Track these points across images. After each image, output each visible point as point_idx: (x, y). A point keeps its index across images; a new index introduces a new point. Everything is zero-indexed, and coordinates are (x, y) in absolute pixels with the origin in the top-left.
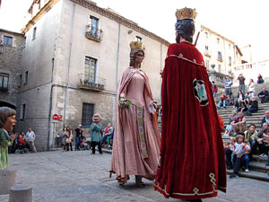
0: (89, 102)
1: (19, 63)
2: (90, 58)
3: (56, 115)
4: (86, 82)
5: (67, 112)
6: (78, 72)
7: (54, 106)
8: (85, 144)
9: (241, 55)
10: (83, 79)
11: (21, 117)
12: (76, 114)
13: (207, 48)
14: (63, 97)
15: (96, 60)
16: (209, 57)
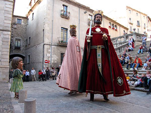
1: (25, 33)
2: (64, 28)
3: (46, 60)
4: (62, 41)
5: (52, 59)
6: (58, 36)
7: (45, 56)
10: (60, 40)
11: (28, 62)
12: (57, 59)
13: (130, 19)
14: (50, 51)
15: (67, 29)
16: (132, 24)
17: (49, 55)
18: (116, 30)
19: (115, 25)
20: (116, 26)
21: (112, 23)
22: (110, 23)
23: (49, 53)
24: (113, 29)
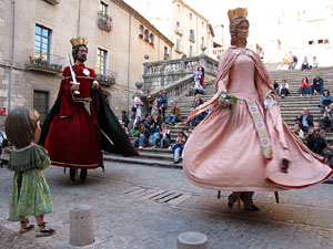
0: (42, 90)
2: (42, 27)
5: (12, 103)
6: (26, 46)
9: (213, 35)
12: (25, 105)
13: (178, 24)
14: (6, 82)
15: (50, 31)
16: (181, 35)
17: (3, 93)
18: (152, 44)
19: (150, 32)
20: (152, 35)
23: (4, 87)
24: (147, 41)
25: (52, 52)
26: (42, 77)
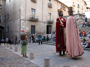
0: (33, 25)
1: (4, 11)
2: (33, 9)
3: (22, 30)
4: (32, 18)
5: (26, 29)
6: (29, 14)
7: (21, 27)
8: (36, 41)
9: (86, 5)
11: (7, 31)
12: (29, 29)
13: (74, 3)
14: (24, 24)
15: (35, 10)
16: (74, 6)
17: (24, 27)
18: (65, 10)
19: (64, 7)
21: (62, 6)
22: (61, 5)
23: (24, 25)
24: (63, 9)
25: (36, 15)
26: (33, 22)
